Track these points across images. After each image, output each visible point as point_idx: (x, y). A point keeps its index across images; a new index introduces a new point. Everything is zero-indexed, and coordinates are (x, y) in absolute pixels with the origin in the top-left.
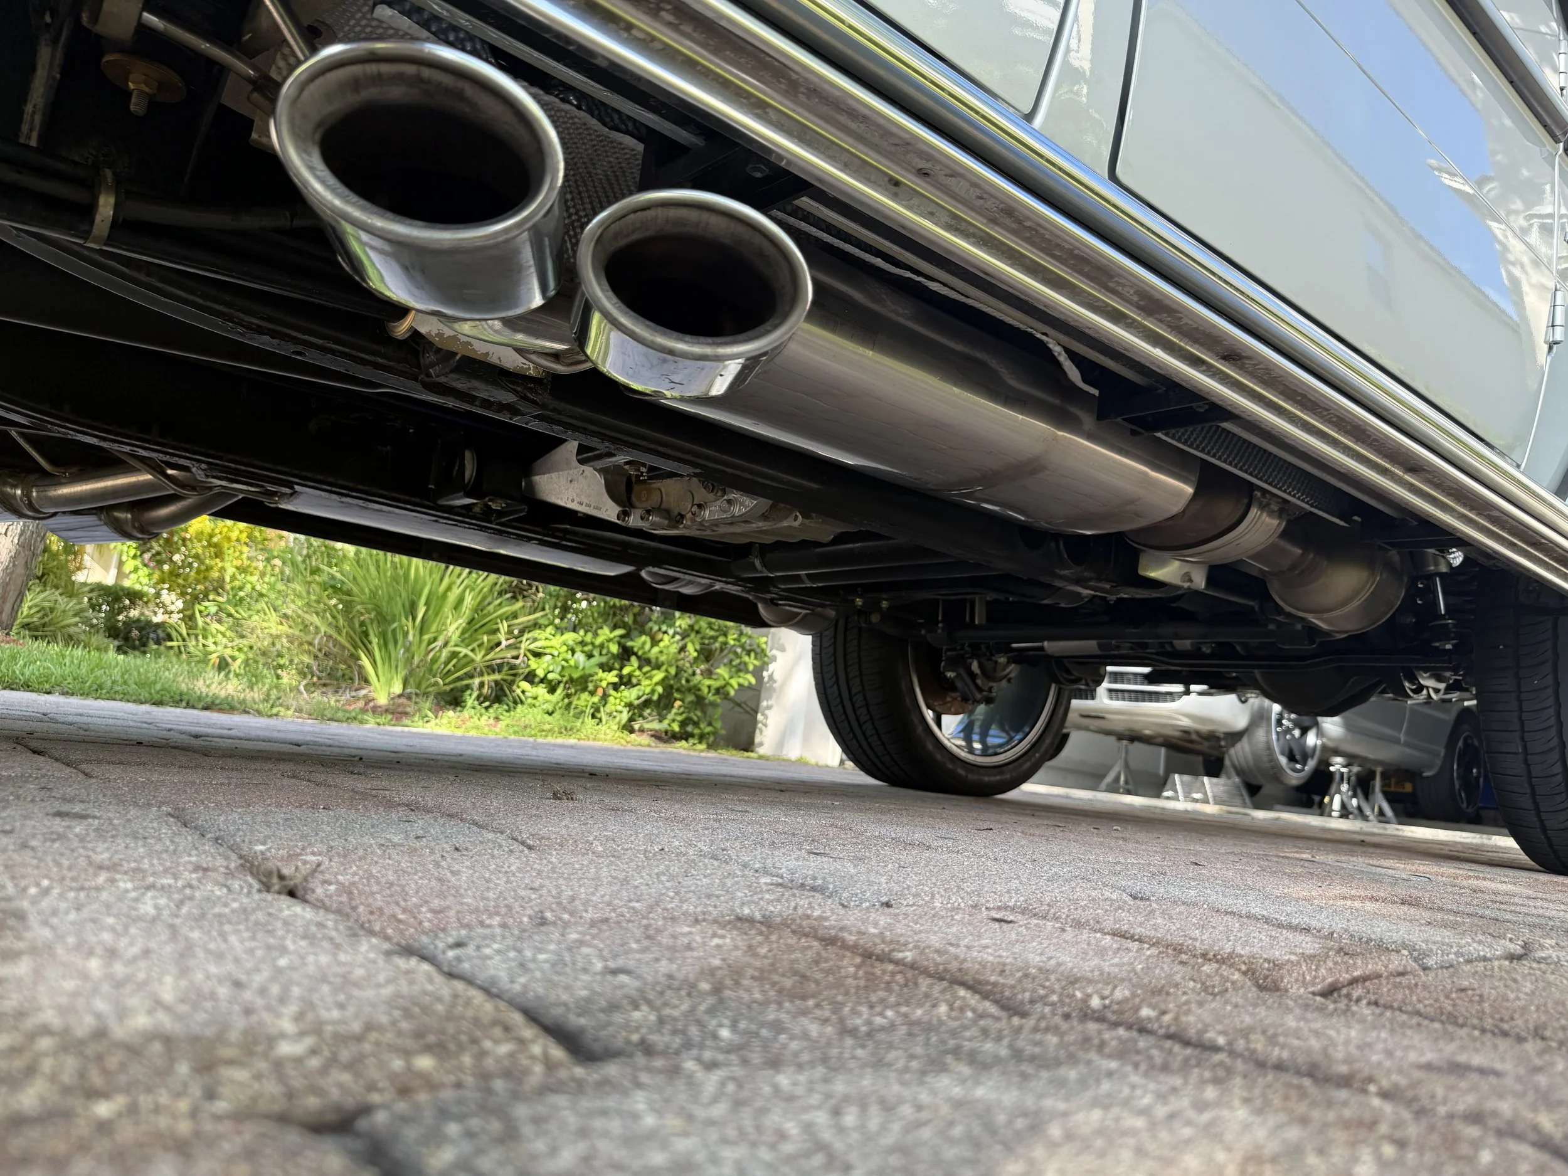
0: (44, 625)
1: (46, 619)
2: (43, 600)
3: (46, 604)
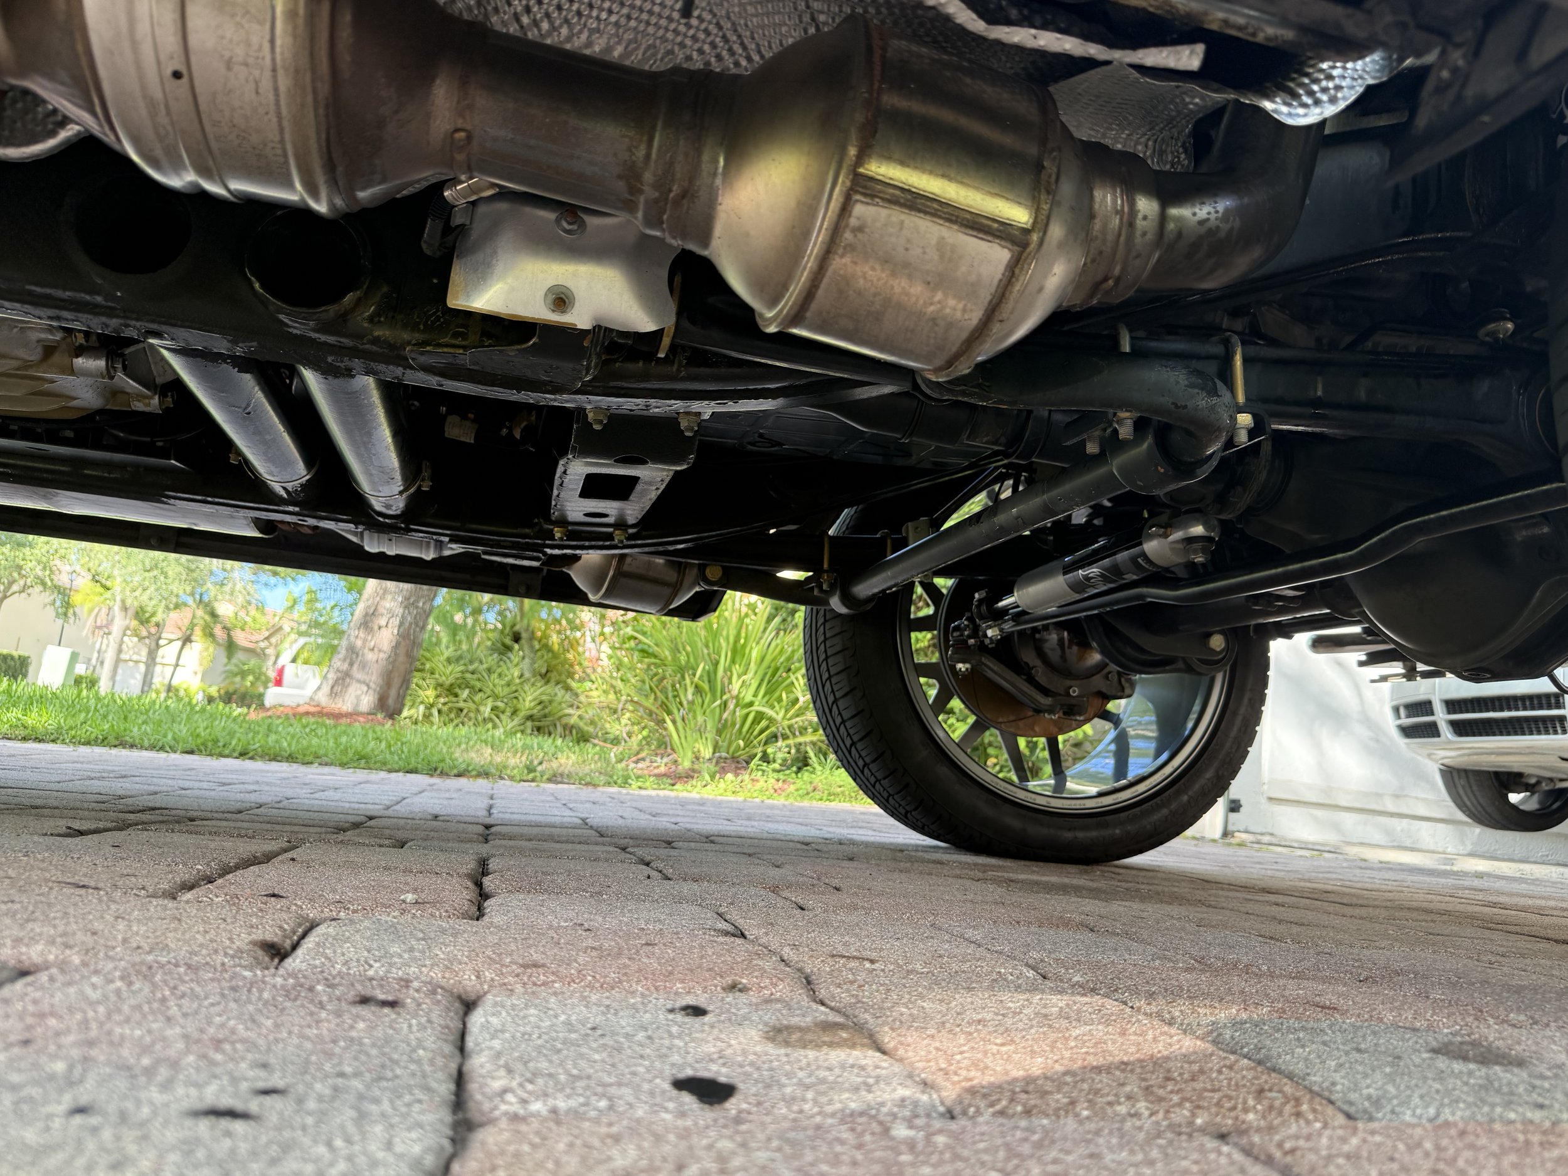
0: (545, 716)
1: (547, 711)
2: (541, 694)
3: (544, 698)
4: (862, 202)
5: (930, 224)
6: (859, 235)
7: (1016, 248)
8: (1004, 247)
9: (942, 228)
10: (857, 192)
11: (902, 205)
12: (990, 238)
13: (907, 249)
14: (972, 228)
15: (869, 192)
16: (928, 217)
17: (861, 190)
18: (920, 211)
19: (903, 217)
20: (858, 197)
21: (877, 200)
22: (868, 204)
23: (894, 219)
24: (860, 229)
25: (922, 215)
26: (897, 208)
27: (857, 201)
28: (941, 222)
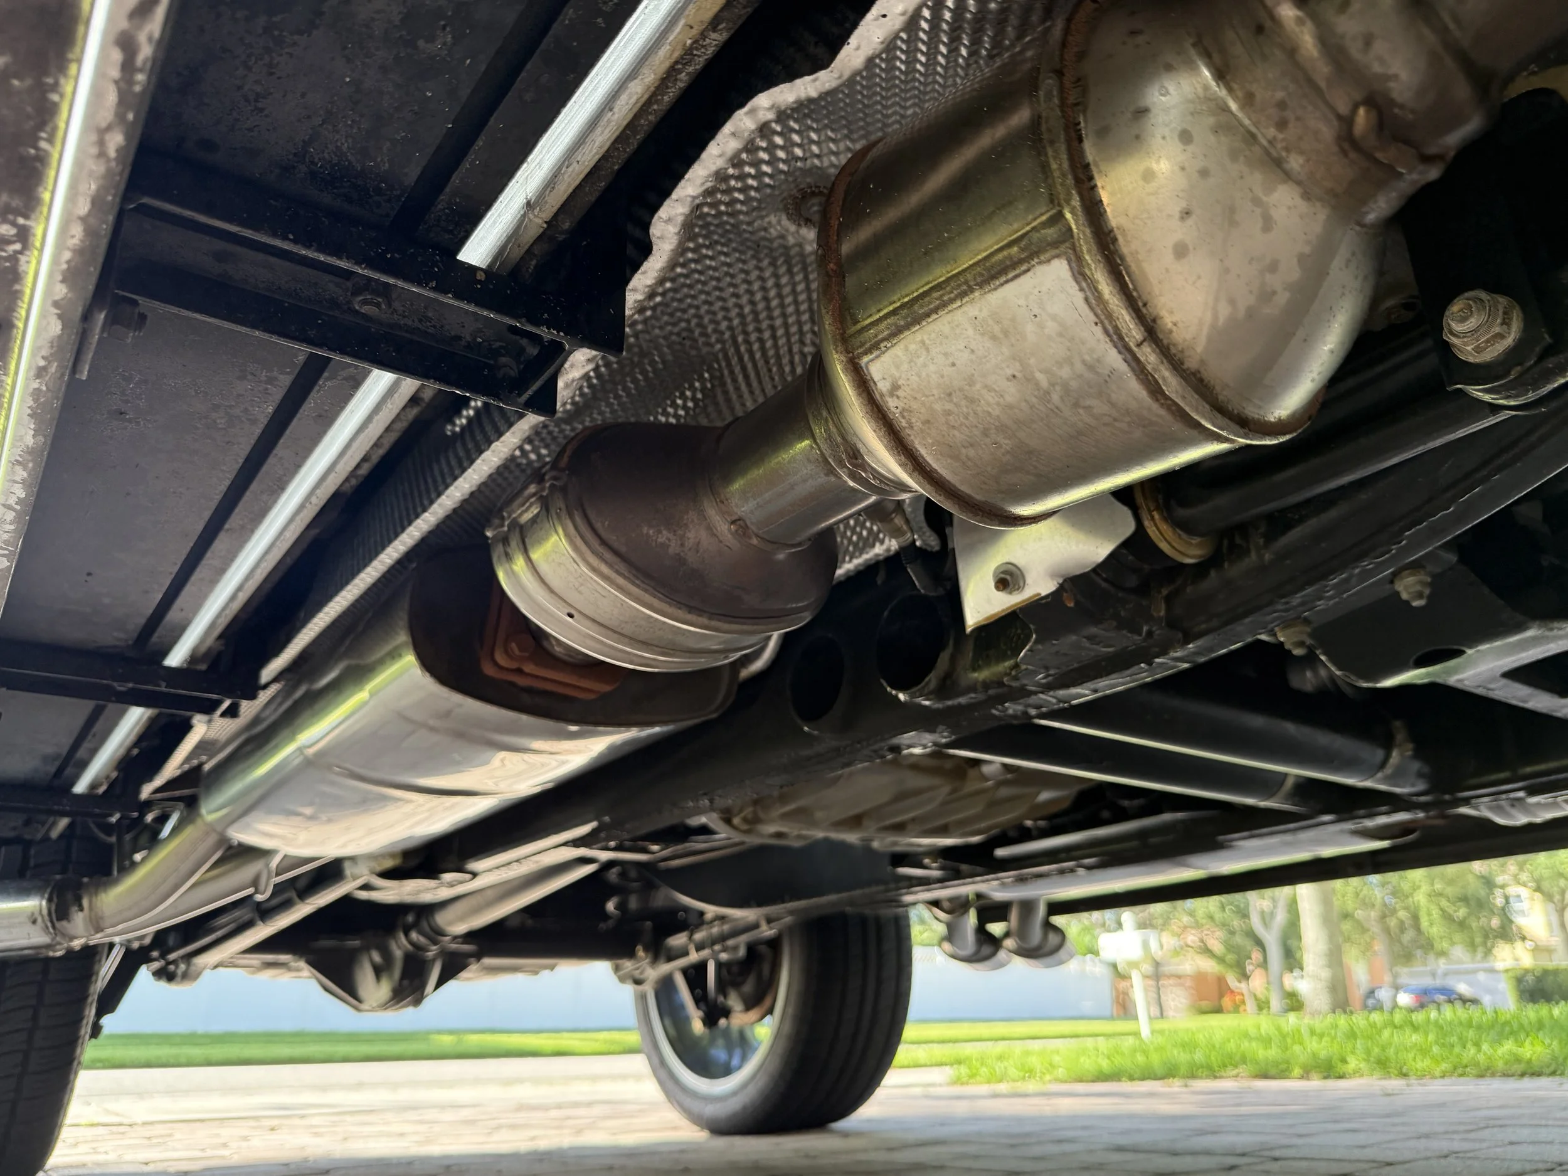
4: (872, 360)
5: (949, 317)
6: (900, 393)
7: (1063, 248)
8: (1049, 261)
9: (964, 309)
10: (859, 356)
11: (908, 327)
12: (1024, 267)
13: (953, 365)
14: (994, 277)
15: (868, 345)
16: (941, 313)
17: (860, 350)
18: (928, 315)
19: (919, 337)
20: (865, 359)
21: (882, 345)
22: (878, 357)
23: (912, 347)
24: (895, 388)
25: (934, 316)
26: (907, 333)
27: (868, 362)
28: (959, 303)
